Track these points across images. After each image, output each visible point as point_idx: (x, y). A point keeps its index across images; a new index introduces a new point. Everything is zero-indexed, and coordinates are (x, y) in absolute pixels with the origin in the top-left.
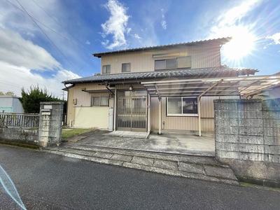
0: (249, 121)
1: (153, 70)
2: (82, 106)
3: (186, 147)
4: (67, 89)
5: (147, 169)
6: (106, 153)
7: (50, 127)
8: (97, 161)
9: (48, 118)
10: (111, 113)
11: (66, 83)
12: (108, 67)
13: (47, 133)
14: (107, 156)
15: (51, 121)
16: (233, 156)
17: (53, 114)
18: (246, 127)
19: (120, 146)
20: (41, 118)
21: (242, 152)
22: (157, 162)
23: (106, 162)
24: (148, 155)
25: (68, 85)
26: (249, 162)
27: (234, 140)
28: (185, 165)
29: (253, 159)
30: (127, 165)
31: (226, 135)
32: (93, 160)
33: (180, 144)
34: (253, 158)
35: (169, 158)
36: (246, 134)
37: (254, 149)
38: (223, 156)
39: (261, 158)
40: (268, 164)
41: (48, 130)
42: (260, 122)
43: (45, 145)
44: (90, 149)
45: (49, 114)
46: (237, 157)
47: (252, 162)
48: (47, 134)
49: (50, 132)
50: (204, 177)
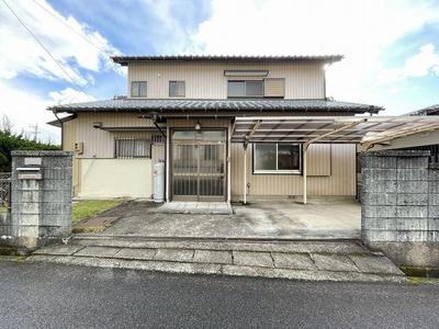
0: (410, 184)
1: (225, 97)
2: (95, 158)
3: (302, 224)
4: (59, 123)
5: (268, 274)
6: (177, 249)
7: (42, 204)
8: (169, 268)
9: (35, 186)
10: (160, 171)
11: (57, 110)
12: (142, 85)
13: (37, 217)
14: (182, 256)
15: (43, 192)
16: (388, 237)
17: (47, 176)
18: (406, 194)
19: (196, 232)
20: (15, 187)
21: (400, 231)
22: (278, 259)
23: (189, 269)
24: (256, 246)
25: (62, 115)
26: (408, 244)
27: (390, 213)
28: (323, 259)
29: (413, 240)
30: (230, 270)
31: (379, 207)
32: (159, 267)
33: (291, 221)
34: (414, 238)
35: (292, 247)
36: (406, 204)
37: (415, 225)
38: (374, 238)
39: (423, 237)
40: (431, 245)
41: (37, 211)
42: (425, 185)
43: (31, 244)
44: (140, 244)
45: (39, 176)
46: (393, 239)
47: (411, 244)
48: (35, 220)
49: (42, 215)
50: (361, 277)
